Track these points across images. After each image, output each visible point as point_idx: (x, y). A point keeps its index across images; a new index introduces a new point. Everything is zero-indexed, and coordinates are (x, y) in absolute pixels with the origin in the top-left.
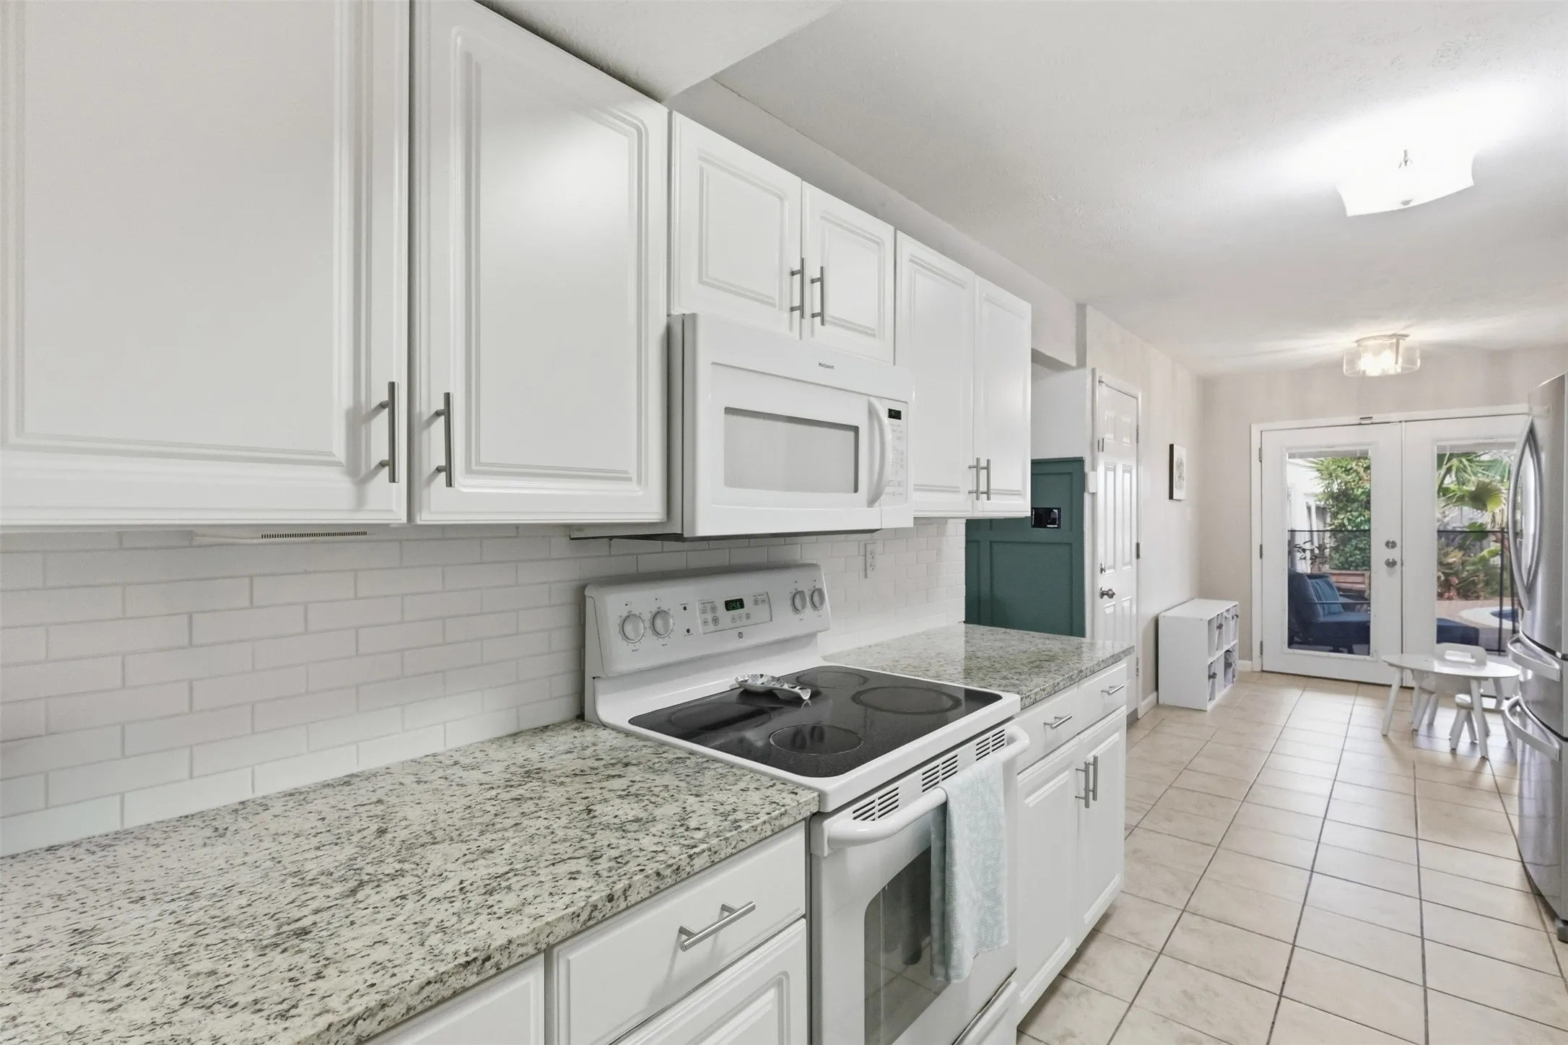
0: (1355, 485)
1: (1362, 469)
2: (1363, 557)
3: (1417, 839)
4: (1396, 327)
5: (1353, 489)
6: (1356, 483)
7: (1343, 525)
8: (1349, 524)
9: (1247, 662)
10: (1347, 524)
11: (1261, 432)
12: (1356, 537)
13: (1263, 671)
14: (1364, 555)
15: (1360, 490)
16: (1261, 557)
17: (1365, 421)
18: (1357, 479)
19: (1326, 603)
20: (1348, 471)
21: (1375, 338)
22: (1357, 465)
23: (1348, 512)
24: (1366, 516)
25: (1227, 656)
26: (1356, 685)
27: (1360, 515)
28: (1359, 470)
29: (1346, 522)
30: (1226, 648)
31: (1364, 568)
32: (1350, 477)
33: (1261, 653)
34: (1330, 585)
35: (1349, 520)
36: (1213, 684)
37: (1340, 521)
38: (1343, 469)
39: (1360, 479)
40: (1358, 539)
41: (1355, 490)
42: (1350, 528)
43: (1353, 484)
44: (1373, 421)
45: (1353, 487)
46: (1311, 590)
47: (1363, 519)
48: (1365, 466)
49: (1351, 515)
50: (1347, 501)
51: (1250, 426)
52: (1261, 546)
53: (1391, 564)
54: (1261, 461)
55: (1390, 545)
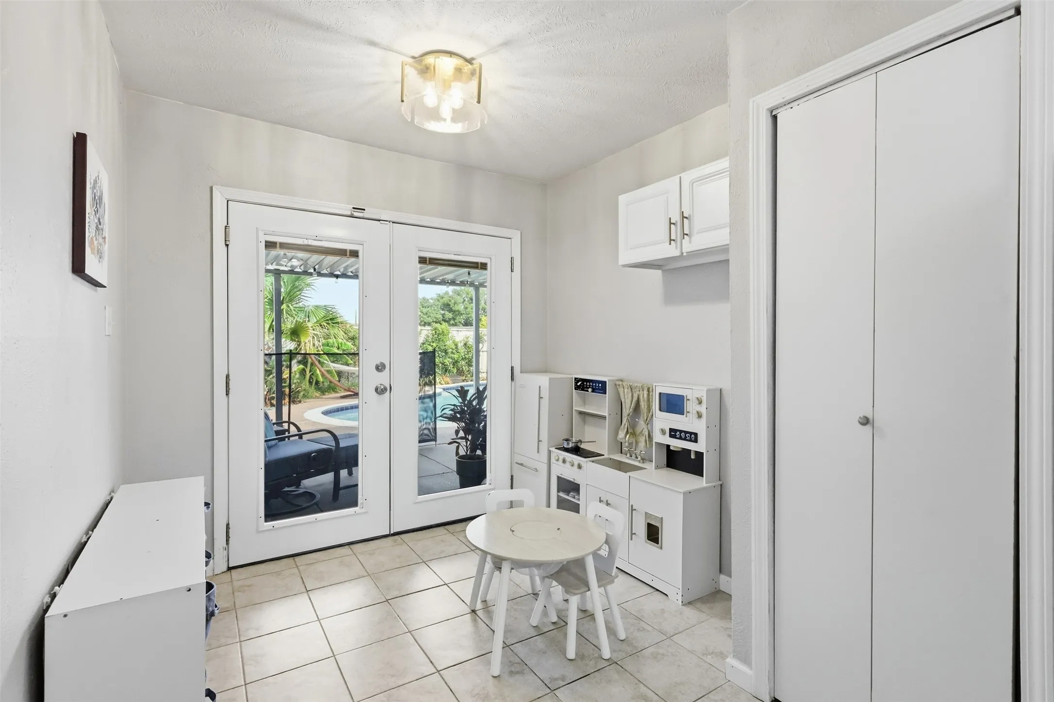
11: (228, 201)
13: (229, 569)
17: (356, 214)
26: (348, 550)
33: (227, 541)
44: (366, 215)
51: (211, 188)
52: (228, 377)
53: (380, 391)
54: (227, 245)
55: (380, 368)
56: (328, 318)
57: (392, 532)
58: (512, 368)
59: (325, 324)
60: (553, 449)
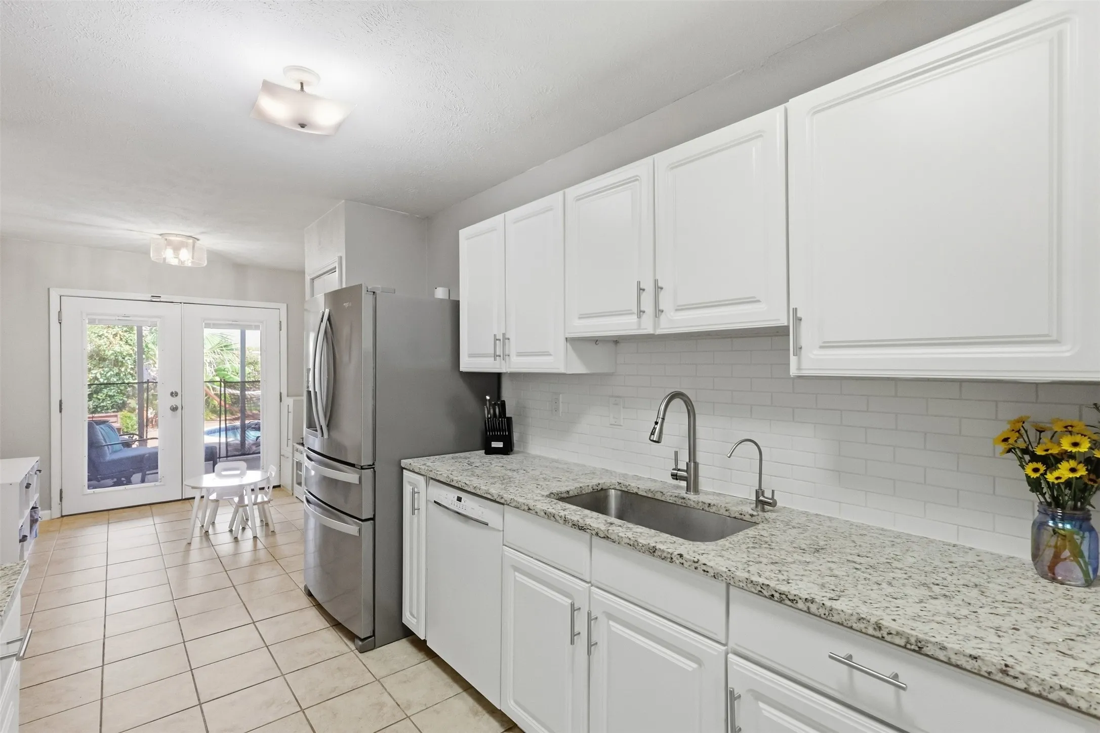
0: (106, 348)
1: (112, 336)
2: (112, 402)
3: (254, 623)
4: (194, 231)
5: (104, 351)
6: (107, 346)
7: (96, 379)
8: (101, 378)
9: (47, 512)
10: (99, 377)
11: (60, 296)
12: (105, 388)
13: (62, 516)
14: (113, 400)
15: (111, 352)
16: (61, 411)
17: (155, 299)
18: (108, 343)
19: (110, 445)
20: (100, 336)
21: (177, 235)
22: (107, 332)
23: (100, 368)
24: (115, 372)
25: (33, 514)
26: (148, 507)
27: (111, 370)
28: (109, 336)
29: (98, 376)
30: (31, 505)
31: (113, 410)
32: (102, 341)
33: (61, 500)
34: (112, 428)
35: (101, 374)
36: (22, 546)
37: (93, 375)
38: (96, 335)
39: (111, 343)
40: (108, 389)
41: (107, 351)
42: (102, 380)
43: (105, 347)
44: (162, 300)
45: (104, 348)
46: (100, 434)
47: (112, 373)
48: (113, 333)
49: (103, 370)
50: (99, 360)
51: (49, 289)
52: (61, 401)
53: (174, 409)
54: (60, 323)
55: (174, 394)
56: (222, 345)
57: (183, 498)
58: (281, 393)
59: (219, 351)
60: (295, 444)
